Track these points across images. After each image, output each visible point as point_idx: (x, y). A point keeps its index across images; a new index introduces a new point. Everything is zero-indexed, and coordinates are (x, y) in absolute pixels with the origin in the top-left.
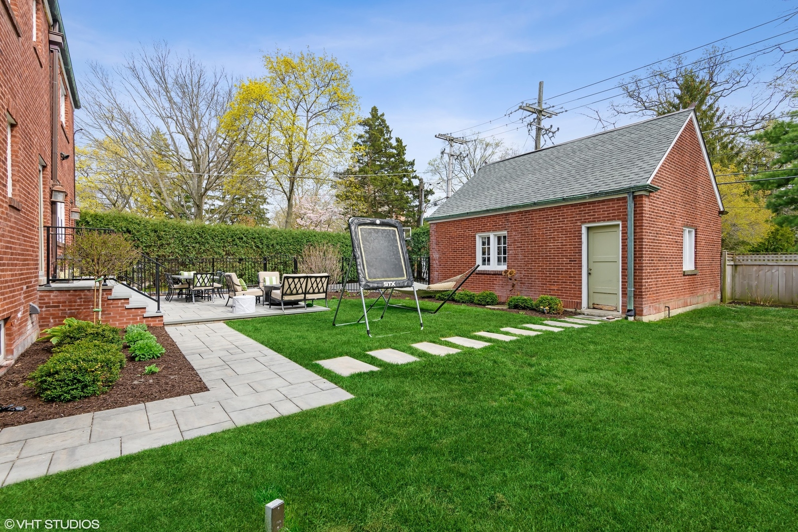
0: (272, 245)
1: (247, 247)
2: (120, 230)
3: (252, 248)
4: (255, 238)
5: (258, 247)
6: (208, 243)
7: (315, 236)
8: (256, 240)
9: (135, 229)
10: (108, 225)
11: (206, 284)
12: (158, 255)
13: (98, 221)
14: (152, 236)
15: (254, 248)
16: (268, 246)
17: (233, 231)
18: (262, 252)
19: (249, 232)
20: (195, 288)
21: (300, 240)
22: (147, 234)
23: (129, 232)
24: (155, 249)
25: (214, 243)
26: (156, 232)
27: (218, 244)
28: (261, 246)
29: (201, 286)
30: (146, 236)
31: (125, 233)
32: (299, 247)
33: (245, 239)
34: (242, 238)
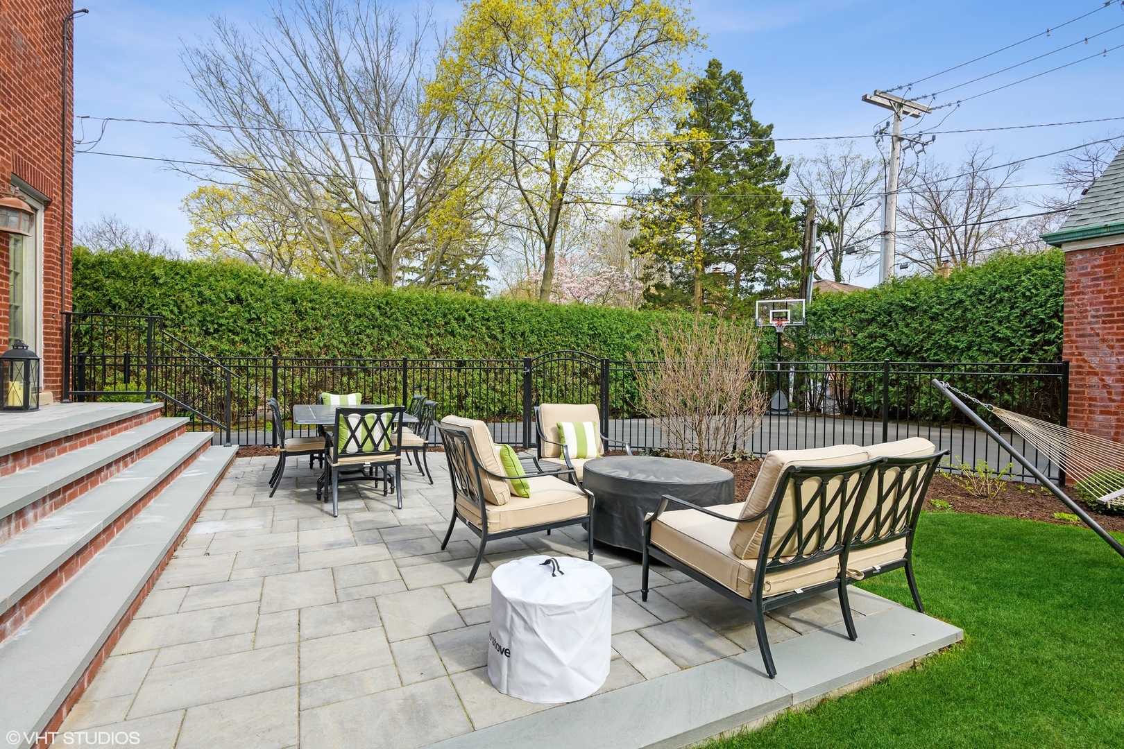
0: (523, 334)
1: (473, 337)
2: (222, 296)
3: (482, 339)
4: (488, 320)
5: (494, 337)
6: (398, 328)
7: (603, 316)
8: (490, 324)
9: (252, 295)
10: (199, 286)
11: (376, 446)
12: (297, 353)
13: (178, 277)
14: (287, 310)
15: (488, 339)
16: (513, 337)
17: (446, 303)
18: (503, 349)
19: (477, 306)
20: (342, 461)
21: (576, 325)
22: (276, 305)
23: (239, 300)
24: (291, 339)
25: (409, 328)
26: (294, 302)
27: (416, 330)
28: (500, 337)
29: (360, 453)
30: (274, 310)
31: (232, 302)
32: (573, 339)
33: (469, 320)
34: (464, 319)
